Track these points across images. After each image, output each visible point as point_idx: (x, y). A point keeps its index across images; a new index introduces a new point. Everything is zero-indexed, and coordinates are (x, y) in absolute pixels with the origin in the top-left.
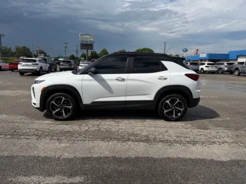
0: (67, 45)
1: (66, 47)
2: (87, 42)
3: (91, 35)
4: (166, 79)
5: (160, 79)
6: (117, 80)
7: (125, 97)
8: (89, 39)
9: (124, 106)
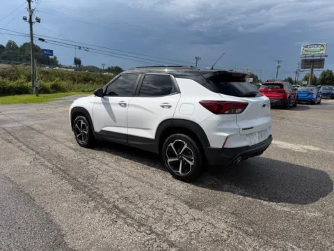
0: (281, 64)
1: (278, 67)
2: (313, 56)
3: (322, 45)
4: (170, 107)
5: (163, 107)
6: (120, 104)
7: (126, 129)
8: (316, 51)
9: (125, 141)
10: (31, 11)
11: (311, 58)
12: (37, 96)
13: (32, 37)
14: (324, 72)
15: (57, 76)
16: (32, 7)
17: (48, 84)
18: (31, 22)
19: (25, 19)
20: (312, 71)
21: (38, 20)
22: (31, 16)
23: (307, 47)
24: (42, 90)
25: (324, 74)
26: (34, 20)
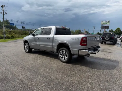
10: (3, 10)
11: (105, 26)
12: (5, 40)
13: (4, 19)
14: (110, 30)
15: (14, 33)
16: (4, 9)
17: (10, 36)
18: (3, 14)
19: (1, 13)
20: (105, 30)
21: (6, 14)
22: (3, 12)
23: (103, 22)
24: (7, 38)
25: (110, 31)
26: (4, 13)
